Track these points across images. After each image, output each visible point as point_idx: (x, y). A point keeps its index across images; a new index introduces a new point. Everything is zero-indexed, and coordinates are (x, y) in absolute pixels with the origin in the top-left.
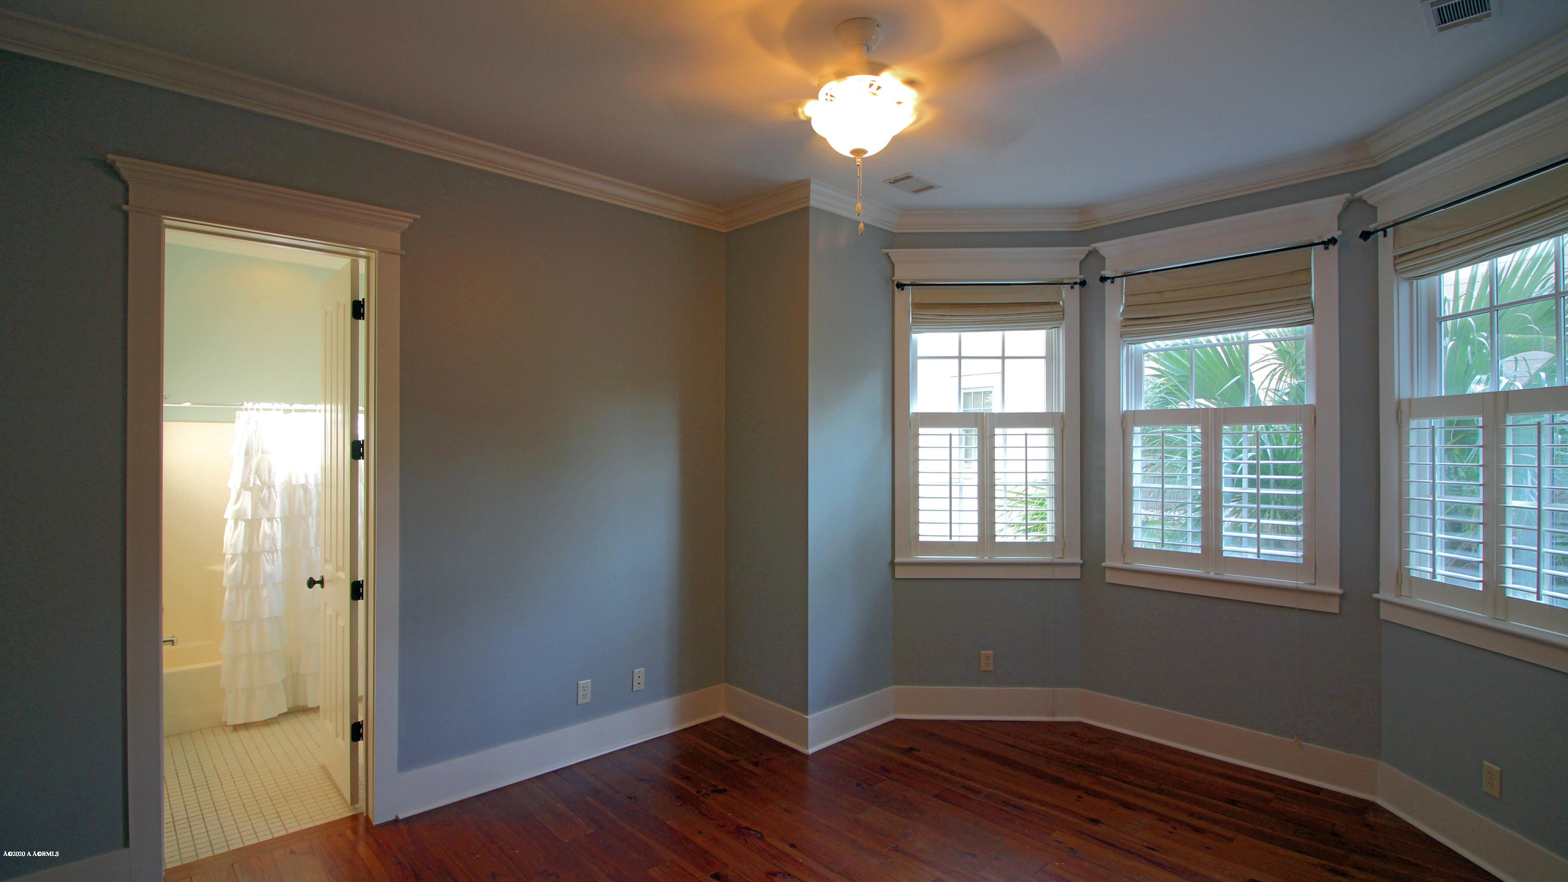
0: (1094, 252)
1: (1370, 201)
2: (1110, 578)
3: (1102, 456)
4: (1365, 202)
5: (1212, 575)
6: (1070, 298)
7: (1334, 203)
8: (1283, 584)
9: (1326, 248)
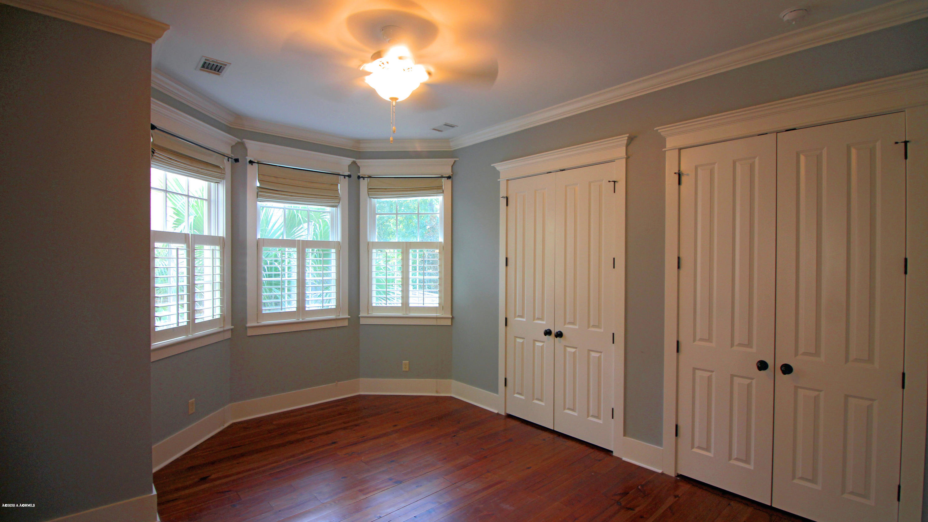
0: (242, 144)
1: (358, 164)
2: (250, 333)
3: (245, 264)
4: (356, 164)
5: (301, 320)
6: (227, 166)
7: (348, 161)
8: (316, 319)
9: (345, 178)
